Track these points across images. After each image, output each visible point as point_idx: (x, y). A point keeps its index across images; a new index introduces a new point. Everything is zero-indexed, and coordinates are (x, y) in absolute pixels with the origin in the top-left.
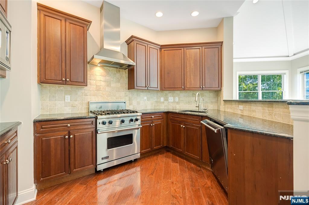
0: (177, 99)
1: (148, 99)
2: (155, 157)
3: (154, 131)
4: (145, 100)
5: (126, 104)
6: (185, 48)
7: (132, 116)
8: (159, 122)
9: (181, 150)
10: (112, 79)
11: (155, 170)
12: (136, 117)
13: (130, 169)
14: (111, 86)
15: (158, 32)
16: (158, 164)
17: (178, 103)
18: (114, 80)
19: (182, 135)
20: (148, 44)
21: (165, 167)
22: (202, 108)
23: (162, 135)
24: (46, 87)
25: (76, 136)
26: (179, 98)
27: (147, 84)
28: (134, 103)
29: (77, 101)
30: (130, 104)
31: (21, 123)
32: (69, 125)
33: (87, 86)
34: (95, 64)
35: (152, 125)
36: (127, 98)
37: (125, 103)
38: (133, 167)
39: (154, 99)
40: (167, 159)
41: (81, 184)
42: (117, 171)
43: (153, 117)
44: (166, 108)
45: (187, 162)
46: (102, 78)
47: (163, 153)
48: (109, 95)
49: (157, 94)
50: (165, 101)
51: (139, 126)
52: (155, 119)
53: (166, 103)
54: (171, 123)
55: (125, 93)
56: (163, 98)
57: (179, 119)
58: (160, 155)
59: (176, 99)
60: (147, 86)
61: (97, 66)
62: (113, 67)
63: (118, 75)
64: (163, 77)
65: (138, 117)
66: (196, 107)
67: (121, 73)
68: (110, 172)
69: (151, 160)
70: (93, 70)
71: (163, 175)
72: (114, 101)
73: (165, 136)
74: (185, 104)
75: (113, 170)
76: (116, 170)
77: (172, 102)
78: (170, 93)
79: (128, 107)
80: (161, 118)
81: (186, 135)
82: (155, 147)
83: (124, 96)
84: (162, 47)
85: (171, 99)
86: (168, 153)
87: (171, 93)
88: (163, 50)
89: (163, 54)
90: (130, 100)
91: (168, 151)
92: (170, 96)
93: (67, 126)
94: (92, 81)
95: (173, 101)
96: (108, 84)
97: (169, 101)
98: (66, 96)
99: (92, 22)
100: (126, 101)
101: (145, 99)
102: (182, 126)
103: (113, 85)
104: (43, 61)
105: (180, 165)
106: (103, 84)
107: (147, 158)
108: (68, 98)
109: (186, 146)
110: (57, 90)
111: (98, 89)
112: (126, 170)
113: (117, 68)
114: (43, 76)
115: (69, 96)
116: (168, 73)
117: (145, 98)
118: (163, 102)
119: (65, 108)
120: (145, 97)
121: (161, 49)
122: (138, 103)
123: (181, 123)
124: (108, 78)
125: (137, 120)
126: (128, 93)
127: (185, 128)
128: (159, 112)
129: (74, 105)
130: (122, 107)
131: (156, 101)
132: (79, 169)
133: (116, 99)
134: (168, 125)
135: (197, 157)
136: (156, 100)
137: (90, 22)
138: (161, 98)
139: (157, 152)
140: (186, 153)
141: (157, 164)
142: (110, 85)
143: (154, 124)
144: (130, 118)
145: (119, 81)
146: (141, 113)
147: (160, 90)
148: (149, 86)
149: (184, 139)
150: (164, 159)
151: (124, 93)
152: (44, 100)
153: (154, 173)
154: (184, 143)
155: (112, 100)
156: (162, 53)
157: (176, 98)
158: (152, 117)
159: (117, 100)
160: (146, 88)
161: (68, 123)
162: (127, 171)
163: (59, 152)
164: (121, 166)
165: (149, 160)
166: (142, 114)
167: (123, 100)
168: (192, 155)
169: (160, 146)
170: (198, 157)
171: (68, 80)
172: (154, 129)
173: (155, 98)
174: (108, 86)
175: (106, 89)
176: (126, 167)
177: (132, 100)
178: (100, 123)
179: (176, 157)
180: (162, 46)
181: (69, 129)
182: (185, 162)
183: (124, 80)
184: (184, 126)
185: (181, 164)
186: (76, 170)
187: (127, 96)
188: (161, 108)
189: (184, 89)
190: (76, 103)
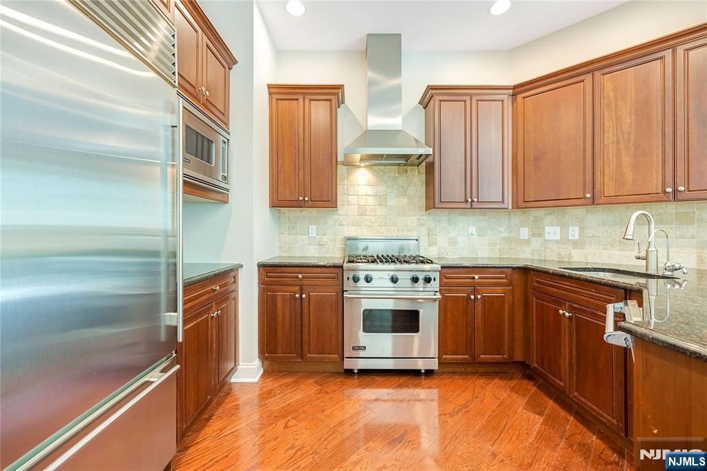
0: (574, 232)
1: (481, 233)
2: (481, 382)
3: (480, 313)
4: (472, 235)
5: (419, 243)
6: (597, 74)
7: (418, 271)
8: (498, 292)
9: (562, 384)
10: (390, 190)
11: (464, 410)
12: (428, 273)
13: (407, 386)
14: (388, 204)
15: (513, 52)
16: (479, 399)
17: (576, 244)
18: (395, 190)
19: (565, 339)
20: (471, 96)
21: (495, 414)
22: (661, 265)
23: (506, 327)
24: (284, 213)
25: (311, 297)
26: (581, 229)
27: (468, 195)
28: (442, 239)
29: (326, 235)
30: (432, 243)
31: (242, 266)
32: (300, 276)
33: (336, 207)
34: (354, 164)
35: (472, 297)
36: (424, 231)
37: (417, 240)
38: (416, 386)
39: (500, 232)
40: (515, 396)
41: (316, 382)
42: (382, 382)
43: (476, 277)
44: (536, 257)
45: (578, 424)
46: (370, 191)
47: (511, 378)
48: (383, 224)
49: (509, 220)
50: (532, 236)
51: (435, 295)
52: (484, 285)
53: (536, 243)
54: (535, 299)
55: (418, 219)
56: (526, 229)
57: (554, 290)
58: (496, 381)
59: (570, 232)
60: (470, 200)
61: (359, 167)
62: (391, 165)
63: (402, 180)
64: (520, 171)
65: (432, 275)
66: (638, 258)
67: (409, 173)
68: (368, 379)
69: (467, 385)
70: (352, 176)
71: (477, 427)
72: (394, 236)
73: (519, 333)
74: (604, 249)
75: (375, 377)
76: (379, 379)
77: (557, 242)
78: (549, 214)
79: (425, 249)
80: (504, 282)
81: (574, 341)
82: (482, 356)
83: (415, 224)
84: (518, 90)
85: (552, 232)
86: (525, 382)
87: (554, 214)
88: (520, 97)
89: (520, 109)
90: (430, 233)
91: (529, 377)
92: (552, 225)
93: (297, 277)
94: (351, 198)
95: (559, 239)
96: (382, 200)
97: (547, 237)
98: (310, 227)
99: (343, 86)
100: (419, 237)
101: (470, 232)
102: (561, 312)
103: (392, 202)
104: (275, 172)
105: (545, 423)
106: (371, 201)
107: (458, 377)
108: (313, 228)
109: (575, 377)
110: (299, 217)
111: (362, 211)
112: (400, 386)
113: (399, 165)
114: (275, 196)
115: (314, 227)
116: (537, 160)
117: (472, 229)
118: (528, 242)
119: (310, 247)
120: (470, 228)
121: (514, 95)
122: (453, 242)
123: (560, 302)
124: (380, 188)
125: (428, 280)
126: (425, 218)
127: (574, 320)
128: (495, 267)
129: (322, 243)
130: (411, 249)
131: (504, 238)
132: (315, 355)
133: (398, 231)
134: (527, 304)
135: (609, 418)
136: (505, 235)
137: (340, 87)
138: (522, 229)
139: (492, 370)
140: (575, 397)
141: (477, 397)
142: (386, 202)
143: (479, 297)
144: (410, 275)
145: (404, 194)
146: (440, 266)
147: (513, 208)
148: (476, 200)
149: (571, 352)
150: (504, 394)
151: (415, 218)
152: (282, 234)
153: (457, 414)
154: (571, 364)
155: (389, 235)
156: (517, 108)
157: (570, 228)
158: (474, 278)
159: (400, 235)
160: (468, 205)
161: (300, 273)
162: (399, 389)
163: (287, 317)
164: (393, 375)
165: (461, 382)
166: (442, 267)
167: (414, 236)
168: (594, 407)
169: (499, 356)
170: (614, 421)
171: (307, 199)
172: (480, 308)
173: (502, 229)
174: (381, 205)
175: (378, 211)
176: (403, 379)
177: (436, 235)
178: (348, 279)
179: (548, 399)
180: (515, 87)
181: (301, 284)
182: (568, 421)
183: (417, 190)
184: (567, 314)
185: (550, 421)
186: (312, 355)
187: (422, 225)
188: (522, 256)
189: (593, 202)
190: (325, 239)
